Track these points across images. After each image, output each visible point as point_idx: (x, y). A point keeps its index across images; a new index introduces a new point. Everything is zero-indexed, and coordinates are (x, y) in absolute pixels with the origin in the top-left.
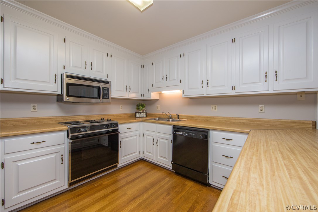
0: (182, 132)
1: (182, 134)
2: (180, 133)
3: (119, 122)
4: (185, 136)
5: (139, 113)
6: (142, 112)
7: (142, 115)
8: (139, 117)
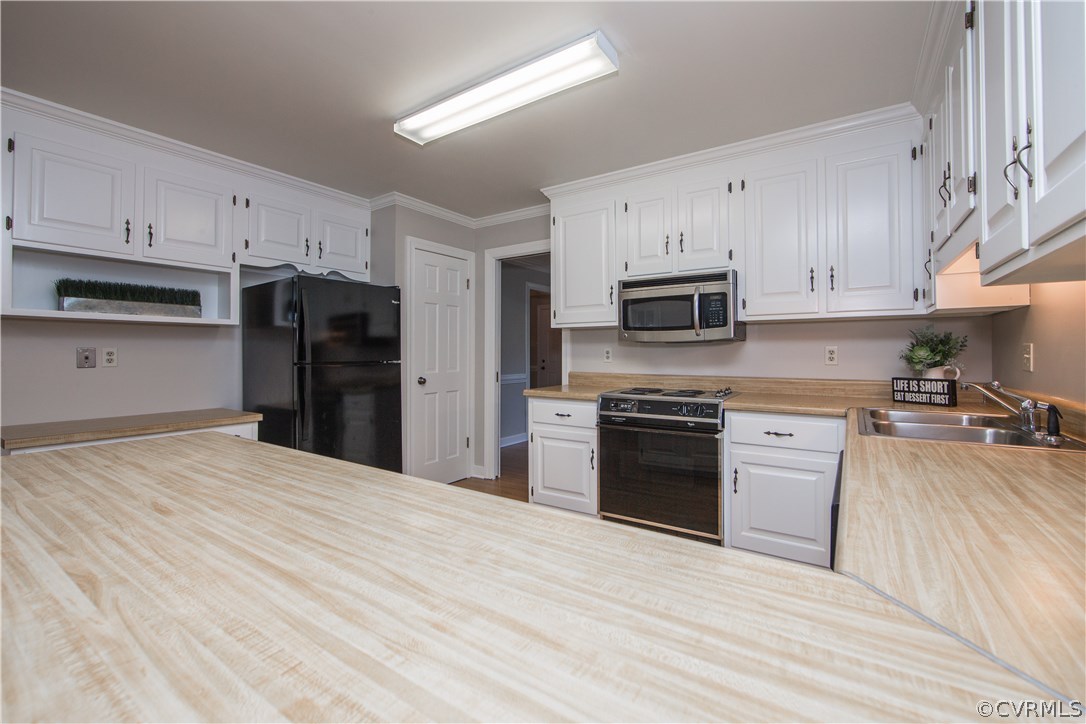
3: (723, 404)
5: (908, 384)
6: (925, 380)
7: (925, 393)
8: (909, 402)
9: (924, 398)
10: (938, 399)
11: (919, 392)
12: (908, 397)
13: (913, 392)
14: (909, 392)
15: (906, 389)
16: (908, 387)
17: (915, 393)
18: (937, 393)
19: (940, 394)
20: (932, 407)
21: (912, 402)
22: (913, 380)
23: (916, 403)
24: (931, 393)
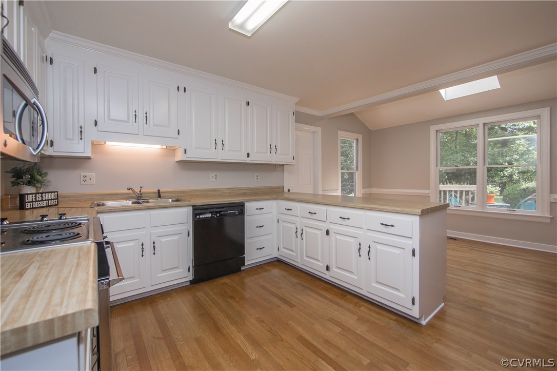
0: (210, 213)
1: (210, 215)
2: (208, 216)
4: (215, 218)
5: (36, 196)
6: (45, 193)
7: (46, 200)
8: (36, 208)
9: (45, 203)
10: (52, 203)
11: (42, 200)
12: (35, 205)
13: (39, 201)
14: (36, 201)
15: (34, 200)
16: (36, 199)
17: (40, 201)
18: (52, 199)
19: (53, 199)
20: (49, 208)
21: (38, 208)
22: (38, 193)
23: (40, 207)
24: (49, 200)
